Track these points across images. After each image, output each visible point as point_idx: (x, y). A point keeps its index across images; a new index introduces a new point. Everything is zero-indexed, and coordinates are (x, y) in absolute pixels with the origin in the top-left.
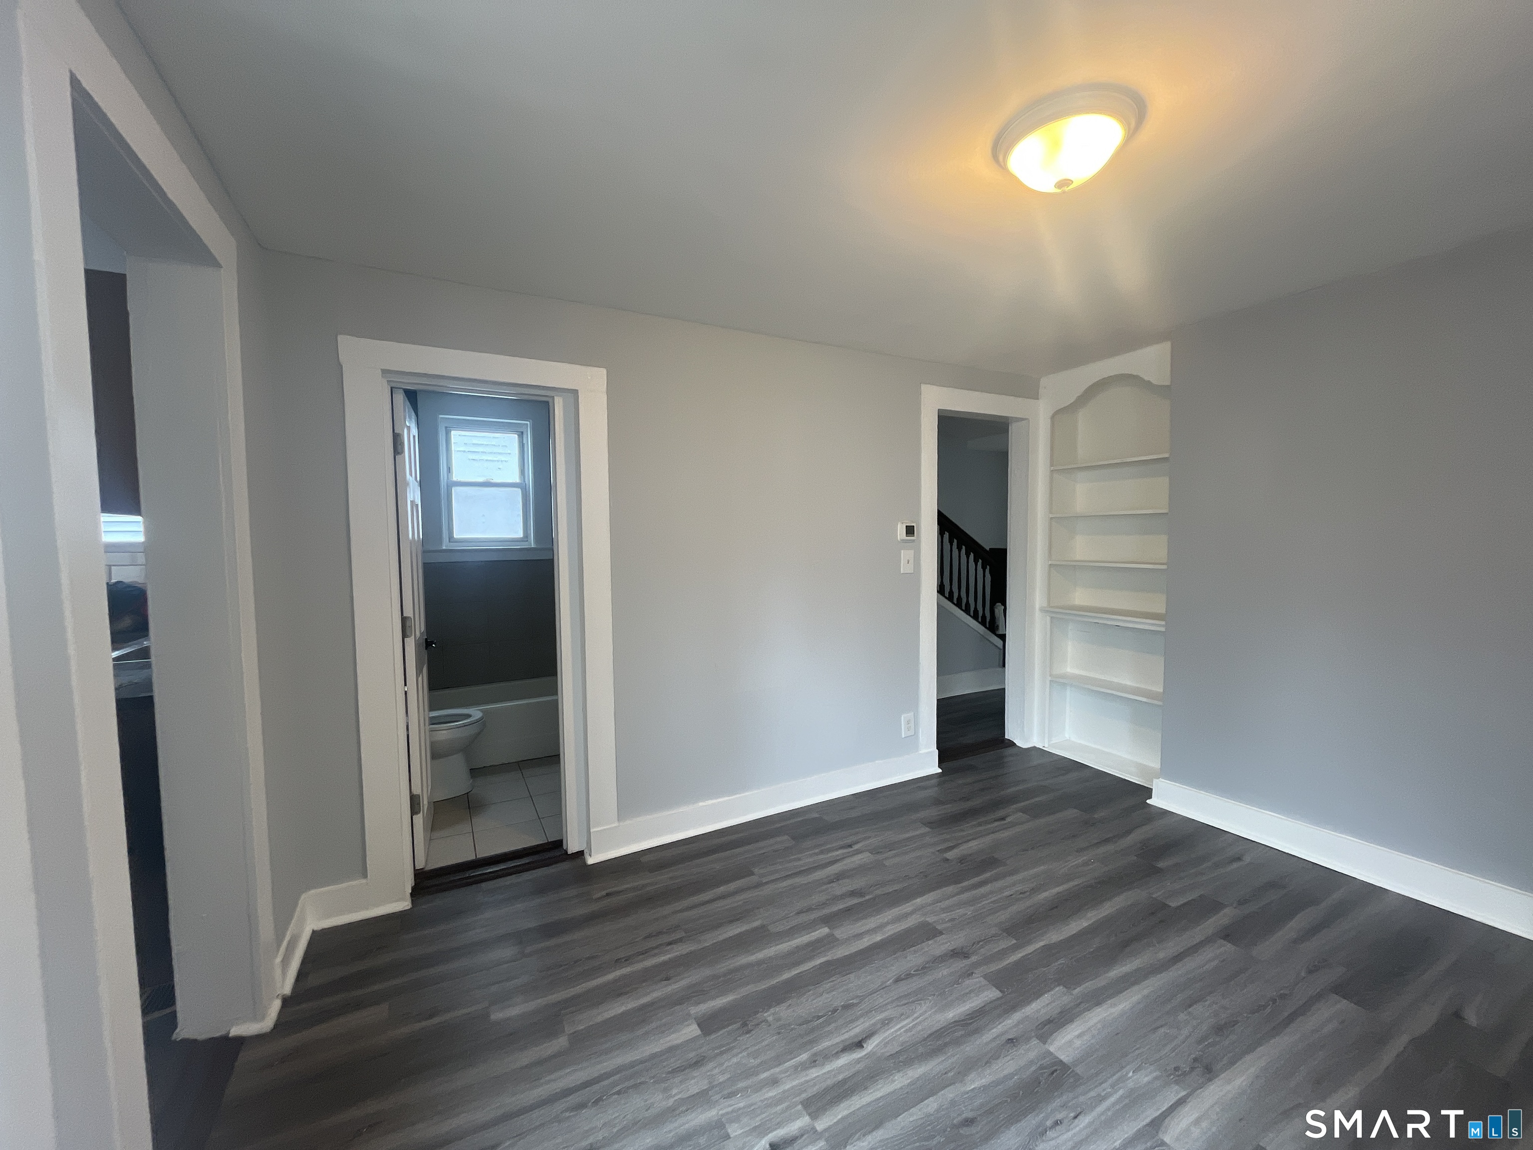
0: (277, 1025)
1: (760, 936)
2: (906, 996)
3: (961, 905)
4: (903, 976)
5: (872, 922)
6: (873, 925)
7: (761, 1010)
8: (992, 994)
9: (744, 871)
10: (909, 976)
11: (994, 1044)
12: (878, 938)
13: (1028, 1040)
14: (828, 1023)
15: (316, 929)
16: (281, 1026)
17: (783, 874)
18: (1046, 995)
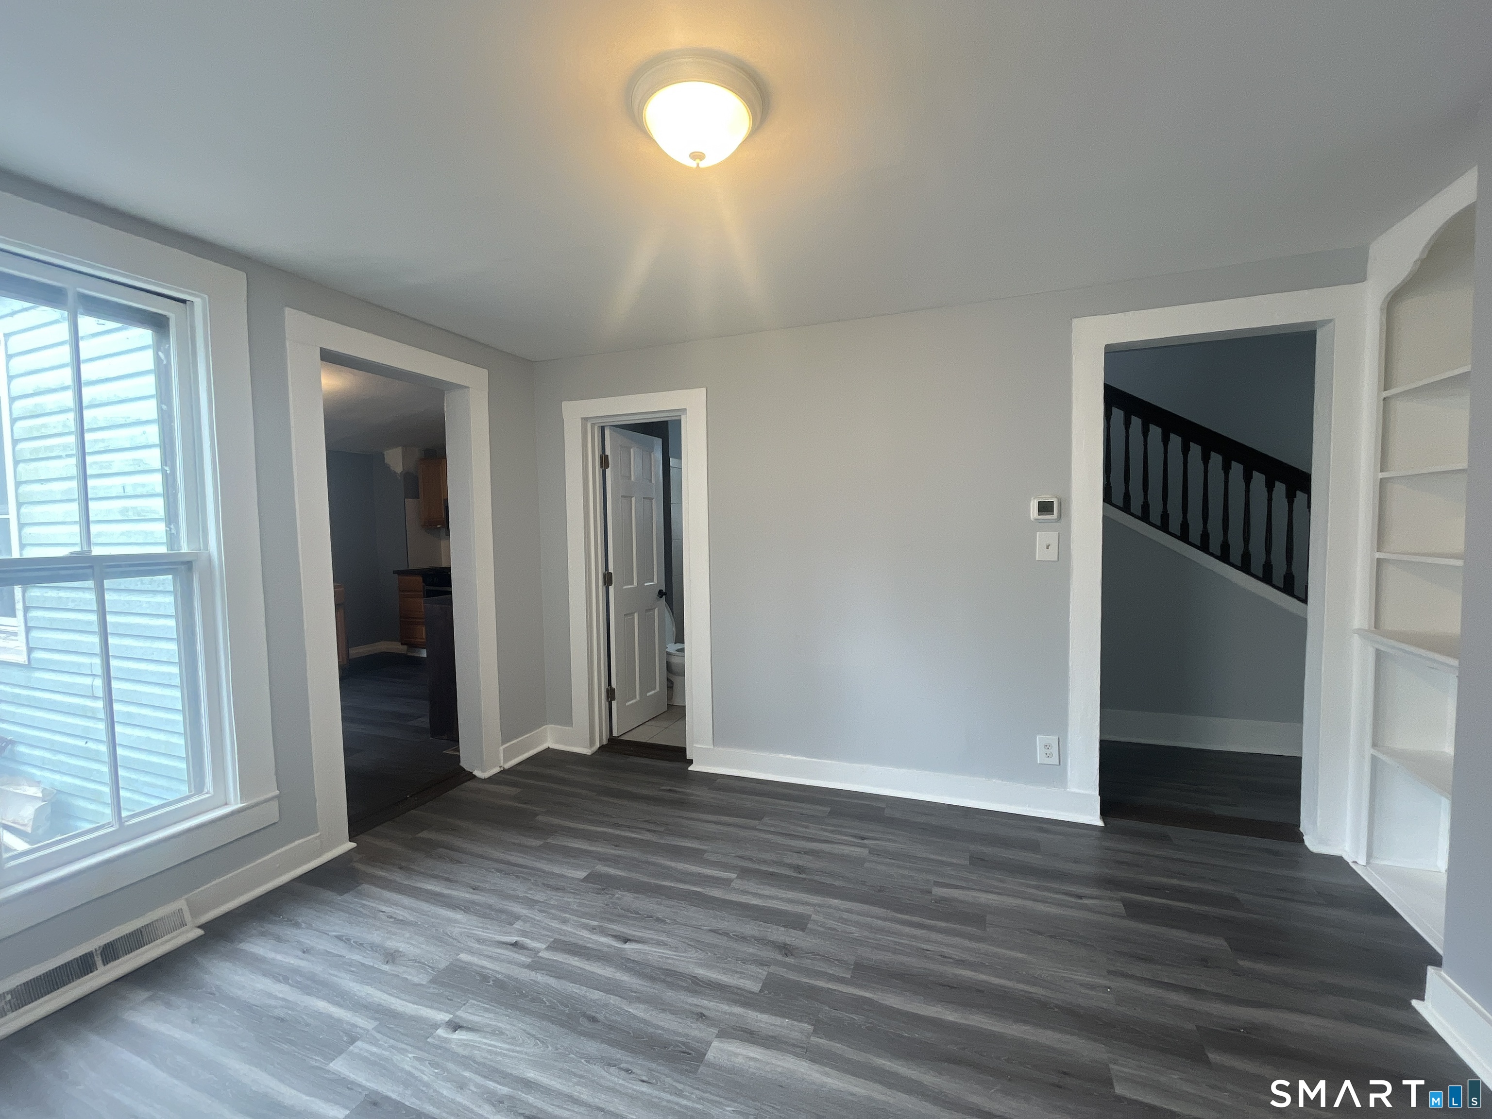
0: (490, 778)
1: (695, 856)
2: (697, 941)
3: (858, 924)
4: (720, 932)
5: (768, 891)
6: (767, 893)
7: (621, 889)
8: (755, 987)
9: (757, 815)
10: (726, 934)
11: (687, 1007)
12: (755, 901)
13: (713, 1025)
14: (635, 919)
15: (550, 747)
16: (490, 780)
17: (779, 830)
18: (787, 1020)
